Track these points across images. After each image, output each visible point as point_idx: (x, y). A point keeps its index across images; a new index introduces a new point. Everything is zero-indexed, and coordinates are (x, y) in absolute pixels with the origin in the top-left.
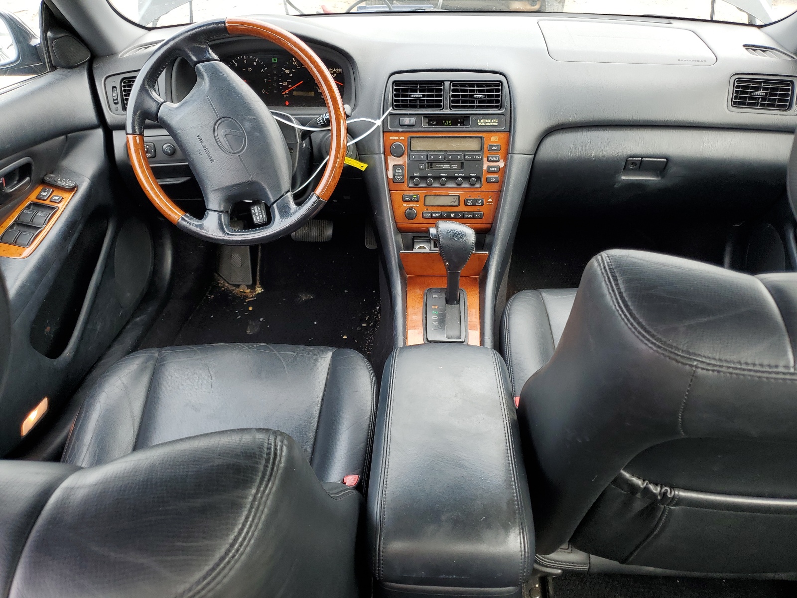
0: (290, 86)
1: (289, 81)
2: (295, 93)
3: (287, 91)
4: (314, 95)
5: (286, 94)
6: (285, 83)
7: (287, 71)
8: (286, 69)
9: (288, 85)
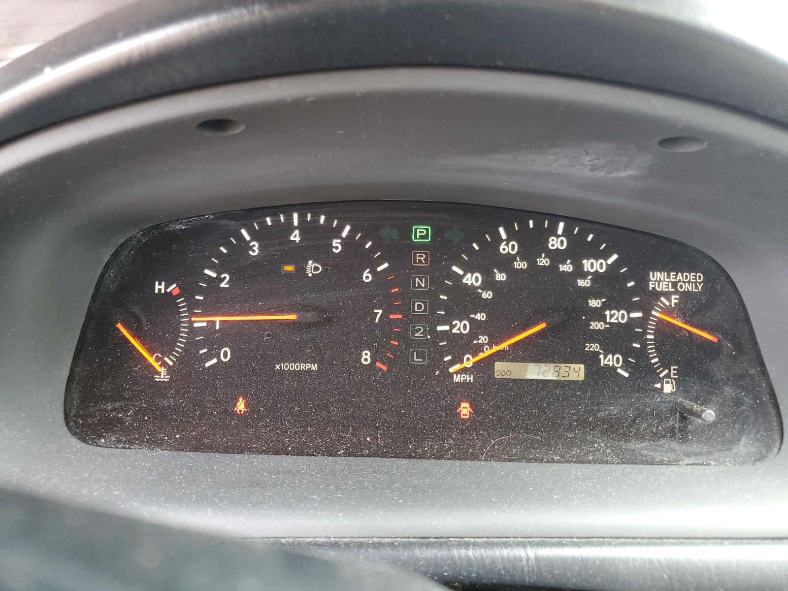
0: (483, 339)
1: (480, 317)
2: (501, 369)
3: (469, 361)
4: (582, 377)
5: (464, 371)
6: (461, 327)
7: (472, 279)
8: (469, 268)
9: (474, 334)
